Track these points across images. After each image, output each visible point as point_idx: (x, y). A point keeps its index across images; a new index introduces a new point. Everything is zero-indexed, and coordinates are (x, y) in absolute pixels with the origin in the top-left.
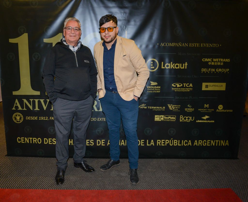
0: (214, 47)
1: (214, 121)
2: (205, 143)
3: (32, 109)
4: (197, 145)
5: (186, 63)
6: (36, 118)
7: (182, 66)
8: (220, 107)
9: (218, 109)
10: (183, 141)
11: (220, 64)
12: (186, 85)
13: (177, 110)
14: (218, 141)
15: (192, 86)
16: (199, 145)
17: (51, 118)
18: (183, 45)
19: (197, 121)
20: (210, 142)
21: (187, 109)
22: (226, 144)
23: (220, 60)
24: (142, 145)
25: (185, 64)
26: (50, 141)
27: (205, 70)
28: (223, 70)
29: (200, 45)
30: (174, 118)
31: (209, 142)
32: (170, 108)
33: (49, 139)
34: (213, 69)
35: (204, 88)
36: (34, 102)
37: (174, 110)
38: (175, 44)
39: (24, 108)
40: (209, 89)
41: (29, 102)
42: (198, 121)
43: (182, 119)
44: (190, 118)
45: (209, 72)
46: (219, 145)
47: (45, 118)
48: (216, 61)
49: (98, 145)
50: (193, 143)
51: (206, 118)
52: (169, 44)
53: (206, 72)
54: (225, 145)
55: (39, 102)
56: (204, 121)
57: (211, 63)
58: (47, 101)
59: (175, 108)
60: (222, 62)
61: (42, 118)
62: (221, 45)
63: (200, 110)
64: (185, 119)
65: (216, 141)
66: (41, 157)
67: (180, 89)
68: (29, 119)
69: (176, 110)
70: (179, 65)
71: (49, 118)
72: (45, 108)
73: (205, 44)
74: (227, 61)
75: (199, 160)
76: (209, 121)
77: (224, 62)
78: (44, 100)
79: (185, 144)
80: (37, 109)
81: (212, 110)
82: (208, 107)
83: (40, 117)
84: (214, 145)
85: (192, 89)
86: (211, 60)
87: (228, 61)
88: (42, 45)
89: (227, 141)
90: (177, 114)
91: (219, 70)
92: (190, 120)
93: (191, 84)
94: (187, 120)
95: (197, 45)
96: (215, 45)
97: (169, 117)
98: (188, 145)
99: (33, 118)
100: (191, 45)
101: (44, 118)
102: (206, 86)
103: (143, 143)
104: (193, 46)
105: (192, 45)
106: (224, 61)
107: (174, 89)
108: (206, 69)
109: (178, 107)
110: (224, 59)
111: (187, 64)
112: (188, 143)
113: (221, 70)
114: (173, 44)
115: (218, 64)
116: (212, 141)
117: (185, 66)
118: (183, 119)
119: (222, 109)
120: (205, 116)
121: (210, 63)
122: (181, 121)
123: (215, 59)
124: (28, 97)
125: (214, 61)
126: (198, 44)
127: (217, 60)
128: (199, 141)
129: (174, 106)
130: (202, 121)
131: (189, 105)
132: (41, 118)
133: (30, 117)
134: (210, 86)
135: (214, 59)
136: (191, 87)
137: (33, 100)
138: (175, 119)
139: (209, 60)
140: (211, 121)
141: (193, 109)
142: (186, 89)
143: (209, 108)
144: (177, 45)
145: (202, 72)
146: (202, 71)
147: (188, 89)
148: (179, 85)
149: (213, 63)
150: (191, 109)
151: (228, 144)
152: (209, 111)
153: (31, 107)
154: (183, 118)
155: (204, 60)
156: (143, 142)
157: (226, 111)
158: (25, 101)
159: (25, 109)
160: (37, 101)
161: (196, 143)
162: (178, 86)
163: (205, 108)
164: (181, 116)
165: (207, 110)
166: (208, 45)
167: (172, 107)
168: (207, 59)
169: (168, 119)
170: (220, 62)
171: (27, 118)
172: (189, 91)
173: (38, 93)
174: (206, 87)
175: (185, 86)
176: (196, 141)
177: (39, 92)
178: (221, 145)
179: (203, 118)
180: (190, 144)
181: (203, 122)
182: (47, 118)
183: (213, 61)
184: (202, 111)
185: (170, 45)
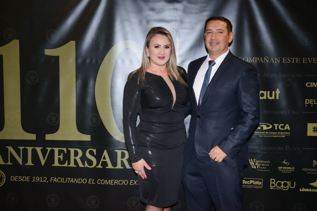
3: (21, 163)
5: (278, 90)
6: (27, 179)
7: (271, 96)
12: (278, 126)
13: (265, 169)
15: (289, 129)
17: (52, 179)
18: (272, 61)
19: (300, 190)
21: (281, 168)
25: (276, 92)
27: (312, 102)
29: (302, 60)
30: (260, 183)
32: (252, 166)
35: (310, 133)
36: (25, 151)
37: (259, 169)
38: (257, 59)
39: (7, 162)
41: (18, 152)
42: (304, 190)
43: (273, 184)
44: (289, 183)
47: (43, 178)
52: (249, 59)
53: (314, 105)
55: (34, 152)
58: (47, 150)
59: (261, 166)
61: (38, 179)
63: (305, 169)
64: (279, 184)
67: (268, 133)
68: (16, 179)
69: (262, 169)
70: (265, 93)
71: (49, 179)
72: (43, 162)
73: (310, 59)
78: (42, 148)
80: (30, 163)
83: (34, 177)
85: (289, 133)
90: (264, 176)
92: (288, 186)
93: (287, 125)
94: (282, 186)
95: (295, 60)
97: (251, 181)
99: (22, 179)
100: (285, 61)
101: (40, 179)
102: (313, 129)
104: (289, 61)
105: (287, 60)
107: (258, 134)
108: (314, 101)
109: (265, 163)
111: (279, 92)
114: (255, 59)
117: (276, 94)
118: (276, 185)
120: (316, 181)
122: (272, 187)
124: (15, 144)
126: (298, 59)
129: (258, 161)
130: (310, 190)
131: (285, 162)
132: (35, 180)
133: (17, 177)
136: (287, 130)
137: (24, 147)
138: (261, 185)
141: (293, 168)
142: (279, 134)
144: (261, 61)
145: (306, 106)
146: (306, 103)
147: (283, 133)
148: (267, 127)
150: (288, 168)
153: (20, 161)
154: (275, 183)
155: (309, 85)
158: (11, 149)
159: (9, 163)
160: (30, 149)
162: (265, 128)
163: (314, 168)
164: (271, 179)
166: (315, 59)
167: (255, 163)
168: (314, 83)
169: (250, 185)
171: (13, 178)
172: (284, 136)
173: (32, 137)
174: (314, 131)
175: (276, 129)
177: (35, 135)
179: (311, 184)
181: (313, 191)
182: (45, 178)
184: (309, 171)
185: (250, 61)
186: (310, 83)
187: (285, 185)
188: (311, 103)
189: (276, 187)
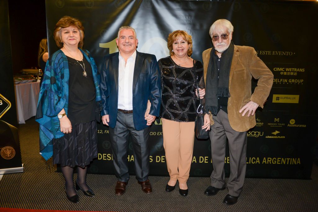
0: (287, 55)
1: (284, 137)
2: (275, 161)
4: (266, 163)
8: (292, 122)
9: (290, 124)
10: (250, 158)
11: (294, 74)
14: (289, 159)
16: (268, 163)
17: (106, 131)
19: (266, 137)
20: (281, 160)
22: (298, 162)
23: (294, 70)
24: (205, 162)
26: (104, 157)
28: (296, 81)
29: (272, 53)
31: (279, 160)
33: (104, 154)
34: (285, 80)
35: (274, 101)
40: (281, 101)
42: (268, 137)
43: (249, 133)
44: (259, 133)
45: (280, 83)
46: (291, 164)
47: (99, 131)
48: (288, 71)
49: (157, 161)
50: (261, 161)
51: (277, 133)
53: (278, 82)
54: (297, 164)
56: (274, 137)
57: (284, 73)
60: (295, 72)
62: (294, 53)
63: (270, 124)
64: (253, 134)
65: (287, 159)
66: (94, 174)
73: (277, 52)
74: (301, 71)
75: (268, 179)
76: (279, 137)
77: (298, 72)
79: (253, 162)
81: (283, 124)
82: (278, 121)
84: (284, 163)
86: (283, 69)
87: (303, 70)
88: (98, 51)
89: (299, 159)
91: (292, 80)
92: (258, 135)
94: (255, 134)
95: (268, 53)
96: (288, 53)
98: (256, 163)
100: (261, 53)
103: (207, 160)
105: (263, 53)
106: (297, 70)
108: (278, 80)
110: (298, 69)
112: (256, 161)
113: (294, 81)
115: (291, 74)
116: (283, 159)
118: (251, 134)
119: (294, 124)
120: (275, 131)
121: (282, 72)
123: (288, 69)
125: (287, 70)
126: (270, 52)
127: (290, 69)
128: (268, 158)
130: (272, 137)
131: (258, 119)
134: (282, 98)
135: (286, 69)
139: (281, 69)
140: (281, 137)
141: (263, 123)
143: (279, 123)
146: (273, 81)
149: (285, 73)
150: (260, 123)
151: (299, 162)
152: (279, 125)
155: (276, 69)
156: (206, 158)
157: (298, 126)
161: (264, 161)
163: (275, 123)
165: (277, 124)
166: (281, 53)
168: (279, 68)
170: (294, 72)
174: (277, 99)
176: (265, 158)
178: (293, 164)
179: (273, 133)
180: (259, 162)
182: (101, 131)
183: (285, 71)
184: (272, 125)
186: (276, 68)
187: (257, 134)
188: (276, 82)
189: (251, 135)
